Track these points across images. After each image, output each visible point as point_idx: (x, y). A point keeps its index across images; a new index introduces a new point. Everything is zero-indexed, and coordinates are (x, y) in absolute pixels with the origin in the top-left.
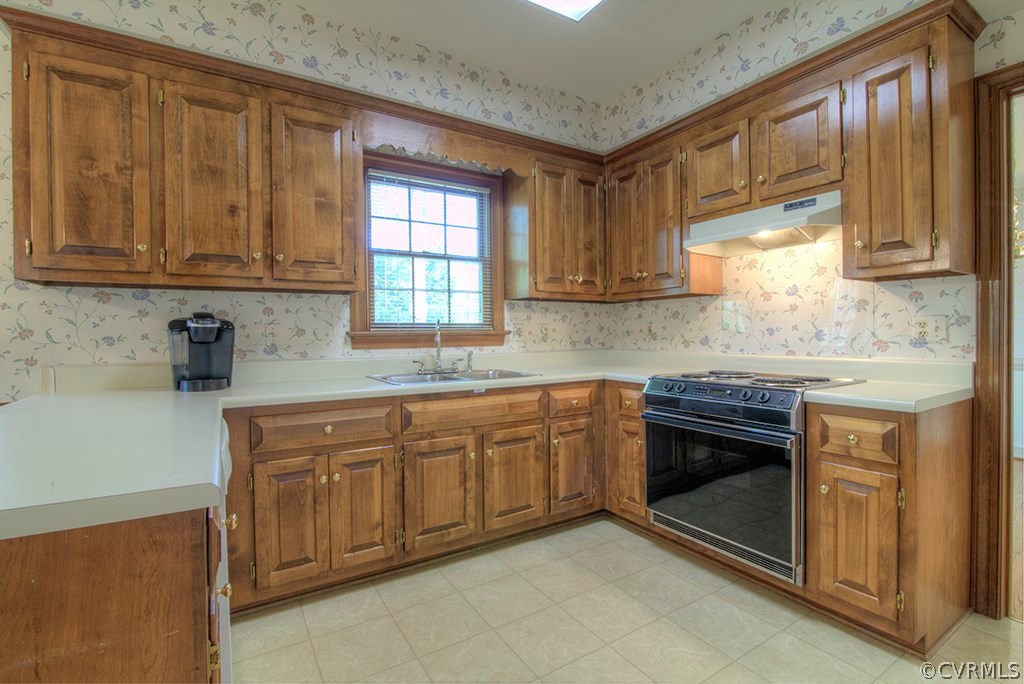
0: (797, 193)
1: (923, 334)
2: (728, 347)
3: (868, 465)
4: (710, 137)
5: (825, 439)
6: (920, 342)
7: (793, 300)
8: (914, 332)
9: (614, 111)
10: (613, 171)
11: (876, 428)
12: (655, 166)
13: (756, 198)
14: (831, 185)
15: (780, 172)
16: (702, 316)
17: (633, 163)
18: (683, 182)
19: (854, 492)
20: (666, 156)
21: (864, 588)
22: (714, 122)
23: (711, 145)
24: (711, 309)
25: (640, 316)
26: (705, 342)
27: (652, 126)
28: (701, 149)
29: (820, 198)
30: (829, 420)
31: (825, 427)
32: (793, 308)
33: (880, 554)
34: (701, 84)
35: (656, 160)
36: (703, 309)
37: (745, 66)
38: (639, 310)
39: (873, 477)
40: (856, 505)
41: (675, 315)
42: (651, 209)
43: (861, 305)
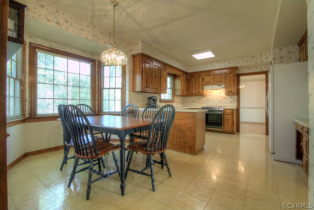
0: (220, 84)
1: (232, 102)
2: (207, 104)
3: (230, 115)
4: (207, 74)
5: (225, 113)
6: (232, 103)
7: (217, 97)
8: (231, 101)
9: (191, 66)
10: (190, 75)
11: (231, 111)
12: (198, 77)
13: (214, 84)
14: (224, 84)
15: (218, 81)
16: (203, 99)
17: (194, 75)
18: (203, 80)
19: (228, 118)
20: (200, 75)
21: (229, 128)
22: (208, 72)
23: (207, 75)
24: (204, 98)
25: (191, 99)
26: (203, 103)
27: (198, 71)
28: (206, 76)
29: (222, 85)
30: (226, 111)
31: (225, 111)
32: (217, 98)
33: (231, 124)
34: (207, 67)
35: (198, 76)
36: (203, 98)
37: (214, 67)
38: (191, 98)
39: (230, 116)
40: (229, 119)
41: (198, 99)
42: (197, 83)
43: (225, 98)
